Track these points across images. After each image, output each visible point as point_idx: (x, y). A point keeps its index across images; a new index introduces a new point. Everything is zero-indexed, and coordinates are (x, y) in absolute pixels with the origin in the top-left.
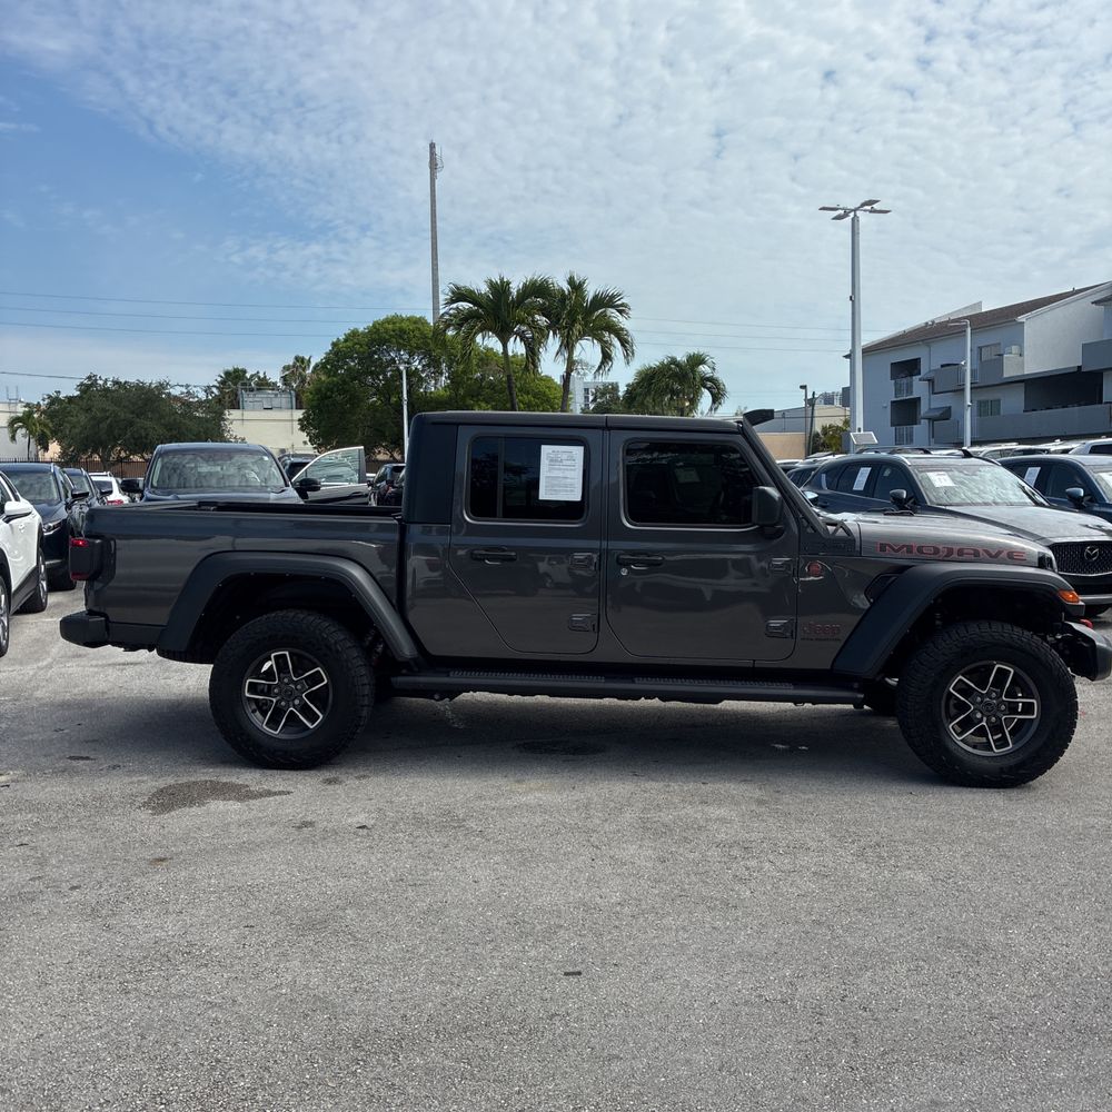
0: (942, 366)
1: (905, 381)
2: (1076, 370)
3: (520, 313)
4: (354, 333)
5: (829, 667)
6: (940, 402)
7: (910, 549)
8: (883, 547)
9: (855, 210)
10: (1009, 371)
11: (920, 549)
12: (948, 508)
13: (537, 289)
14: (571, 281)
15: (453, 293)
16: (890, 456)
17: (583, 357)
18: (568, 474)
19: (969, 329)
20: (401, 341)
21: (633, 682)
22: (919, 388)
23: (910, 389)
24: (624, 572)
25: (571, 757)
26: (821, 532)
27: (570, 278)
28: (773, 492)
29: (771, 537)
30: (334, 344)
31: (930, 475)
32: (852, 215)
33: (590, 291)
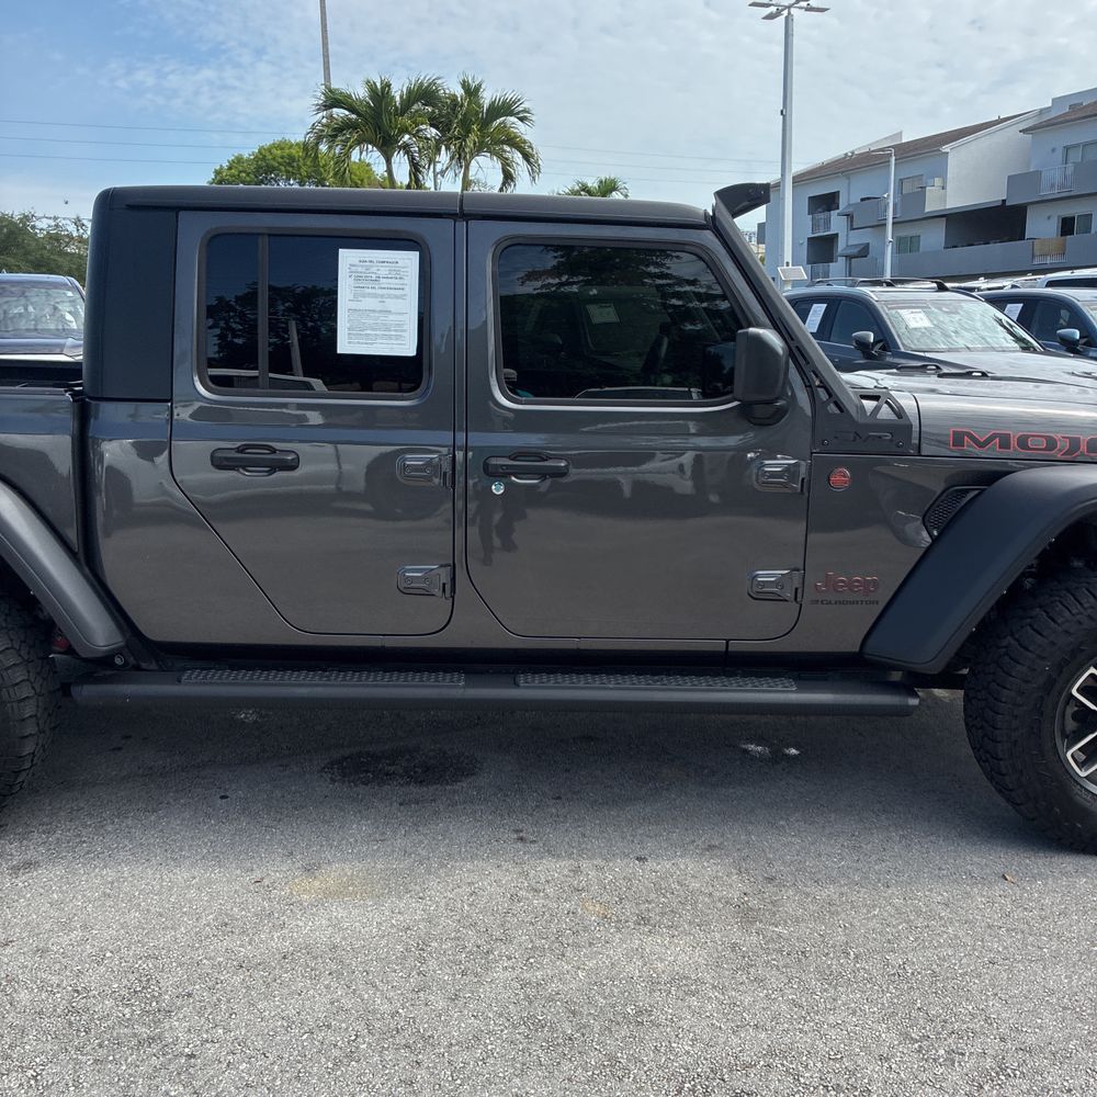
0: (862, 200)
1: (822, 216)
2: (1000, 204)
3: (405, 121)
4: (239, 160)
5: (857, 650)
6: (857, 238)
7: (1005, 441)
8: (959, 439)
9: (789, 7)
10: (931, 206)
11: (1023, 442)
12: (928, 355)
13: (424, 94)
14: (465, 85)
15: (326, 97)
16: (850, 290)
17: (480, 176)
18: (391, 304)
19: (894, 158)
20: (290, 169)
21: (516, 685)
22: (837, 224)
23: (828, 223)
24: (498, 489)
25: (414, 790)
26: (853, 411)
27: (464, 81)
28: (771, 337)
29: (762, 423)
30: (217, 173)
31: (903, 312)
32: (785, 13)
33: (487, 97)
